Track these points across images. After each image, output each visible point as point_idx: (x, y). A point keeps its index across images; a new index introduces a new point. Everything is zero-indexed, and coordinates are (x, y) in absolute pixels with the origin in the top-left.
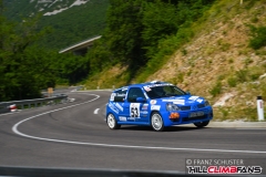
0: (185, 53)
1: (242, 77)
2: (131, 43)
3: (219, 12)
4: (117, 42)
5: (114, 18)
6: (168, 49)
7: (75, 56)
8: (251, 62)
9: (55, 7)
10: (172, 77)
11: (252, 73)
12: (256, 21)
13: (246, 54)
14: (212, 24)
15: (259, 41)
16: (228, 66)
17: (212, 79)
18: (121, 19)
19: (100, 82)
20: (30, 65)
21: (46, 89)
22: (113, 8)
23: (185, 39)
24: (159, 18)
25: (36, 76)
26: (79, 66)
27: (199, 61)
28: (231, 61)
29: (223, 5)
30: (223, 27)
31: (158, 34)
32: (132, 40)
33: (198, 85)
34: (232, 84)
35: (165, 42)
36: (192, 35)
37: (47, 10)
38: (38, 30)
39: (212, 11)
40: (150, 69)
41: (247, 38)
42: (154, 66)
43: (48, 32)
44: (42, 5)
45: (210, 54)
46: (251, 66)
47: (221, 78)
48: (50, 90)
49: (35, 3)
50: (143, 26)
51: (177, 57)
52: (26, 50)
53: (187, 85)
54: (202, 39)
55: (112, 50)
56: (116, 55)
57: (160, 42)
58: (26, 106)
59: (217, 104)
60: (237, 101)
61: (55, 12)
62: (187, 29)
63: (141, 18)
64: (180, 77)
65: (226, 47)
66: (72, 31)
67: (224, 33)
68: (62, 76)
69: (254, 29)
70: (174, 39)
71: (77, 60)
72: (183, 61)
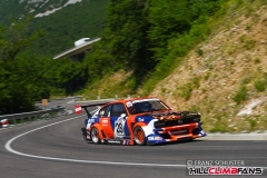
0: (200, 53)
2: (135, 45)
3: (240, 3)
4: (119, 44)
5: (116, 17)
6: (180, 49)
7: (72, 62)
9: (47, 7)
10: (185, 82)
14: (233, 18)
16: (255, 68)
17: (234, 82)
19: (100, 91)
20: (21, 74)
21: (40, 101)
22: (113, 5)
23: (200, 38)
24: (168, 14)
25: (29, 86)
26: (76, 73)
27: (218, 62)
28: (258, 61)
30: (246, 21)
31: (168, 33)
32: (136, 41)
33: (218, 91)
34: (260, 88)
35: (176, 42)
36: (209, 33)
38: (29, 34)
39: (231, 4)
42: (164, 70)
44: (32, 6)
45: (231, 53)
47: (246, 82)
48: (45, 101)
49: (25, 3)
50: (150, 25)
51: (192, 58)
52: (17, 57)
53: (204, 91)
54: (220, 36)
55: (114, 53)
56: (121, 60)
57: (170, 41)
58: (18, 121)
59: (242, 113)
60: (266, 108)
61: (48, 13)
62: (201, 26)
63: (147, 15)
64: (196, 82)
65: (250, 45)
66: (67, 34)
67: (248, 28)
68: (56, 85)
70: (187, 38)
71: (73, 66)
72: (199, 63)
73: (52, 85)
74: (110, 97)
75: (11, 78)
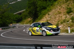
0: (49, 14)
1: (64, 21)
2: (34, 12)
3: (58, 3)
4: (30, 11)
5: (29, 5)
8: (67, 17)
9: (12, 1)
11: (67, 20)
12: (68, 6)
13: (65, 15)
14: (56, 7)
15: (69, 11)
16: (61, 18)
17: (56, 22)
18: (31, 5)
19: (25, 22)
20: (5, 18)
21: (10, 24)
22: (29, 2)
23: (49, 11)
25: (7, 21)
26: (19, 18)
27: (53, 17)
28: (61, 17)
29: (59, 2)
30: (59, 8)
31: (41, 9)
34: (62, 23)
35: (43, 12)
36: (51, 10)
37: (10, 2)
38: (8, 8)
39: (56, 3)
40: (39, 19)
41: (66, 11)
42: (40, 18)
43: (11, 8)
45: (55, 15)
46: (67, 18)
47: (59, 21)
50: (37, 7)
51: (47, 16)
52: (5, 13)
54: (53, 11)
55: (29, 13)
56: (30, 15)
57: (42, 11)
58: (4, 29)
60: (63, 28)
61: (13, 3)
62: (49, 8)
63: (37, 5)
65: (60, 13)
66: (17, 8)
67: (60, 9)
69: (68, 8)
70: (46, 11)
71: (18, 16)
72: (48, 17)
73: (13, 21)
74: (27, 24)
75: (3, 18)
